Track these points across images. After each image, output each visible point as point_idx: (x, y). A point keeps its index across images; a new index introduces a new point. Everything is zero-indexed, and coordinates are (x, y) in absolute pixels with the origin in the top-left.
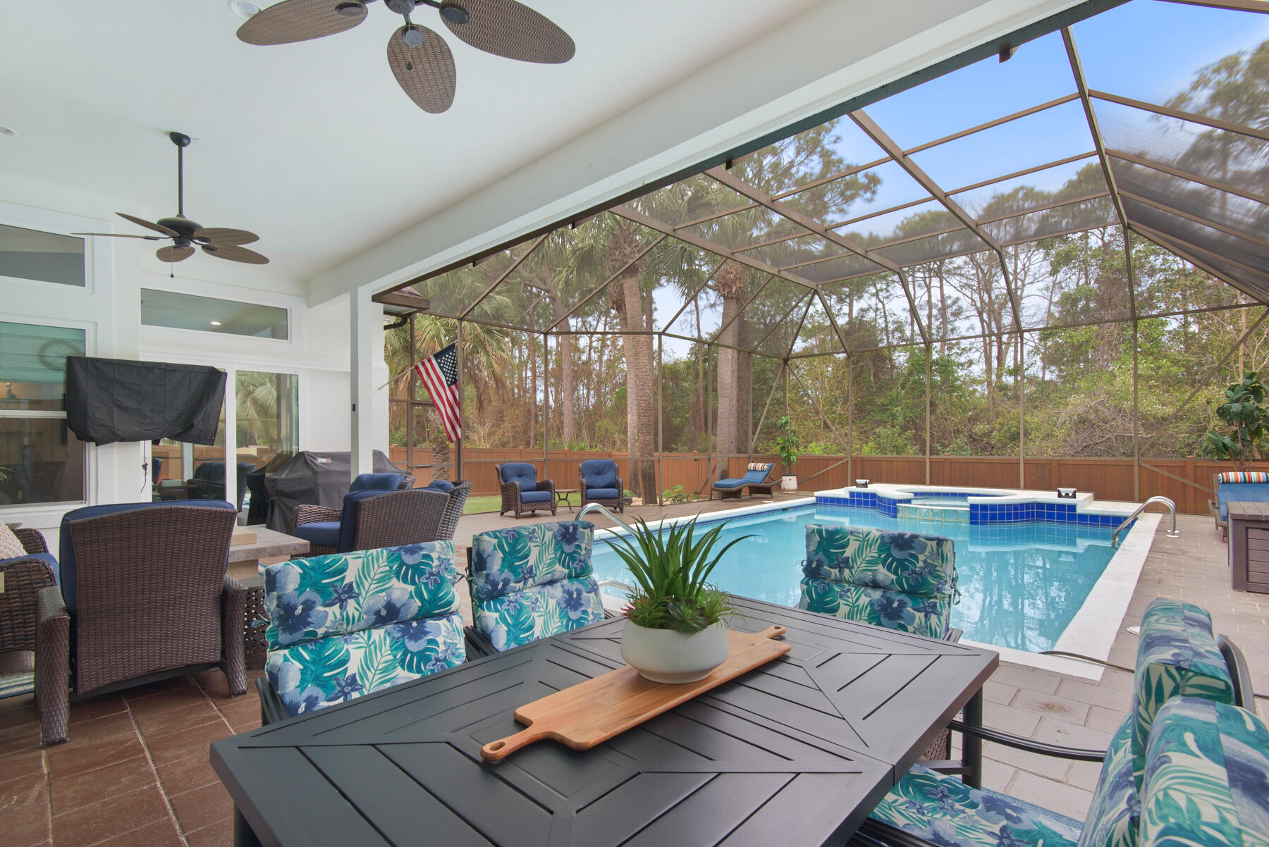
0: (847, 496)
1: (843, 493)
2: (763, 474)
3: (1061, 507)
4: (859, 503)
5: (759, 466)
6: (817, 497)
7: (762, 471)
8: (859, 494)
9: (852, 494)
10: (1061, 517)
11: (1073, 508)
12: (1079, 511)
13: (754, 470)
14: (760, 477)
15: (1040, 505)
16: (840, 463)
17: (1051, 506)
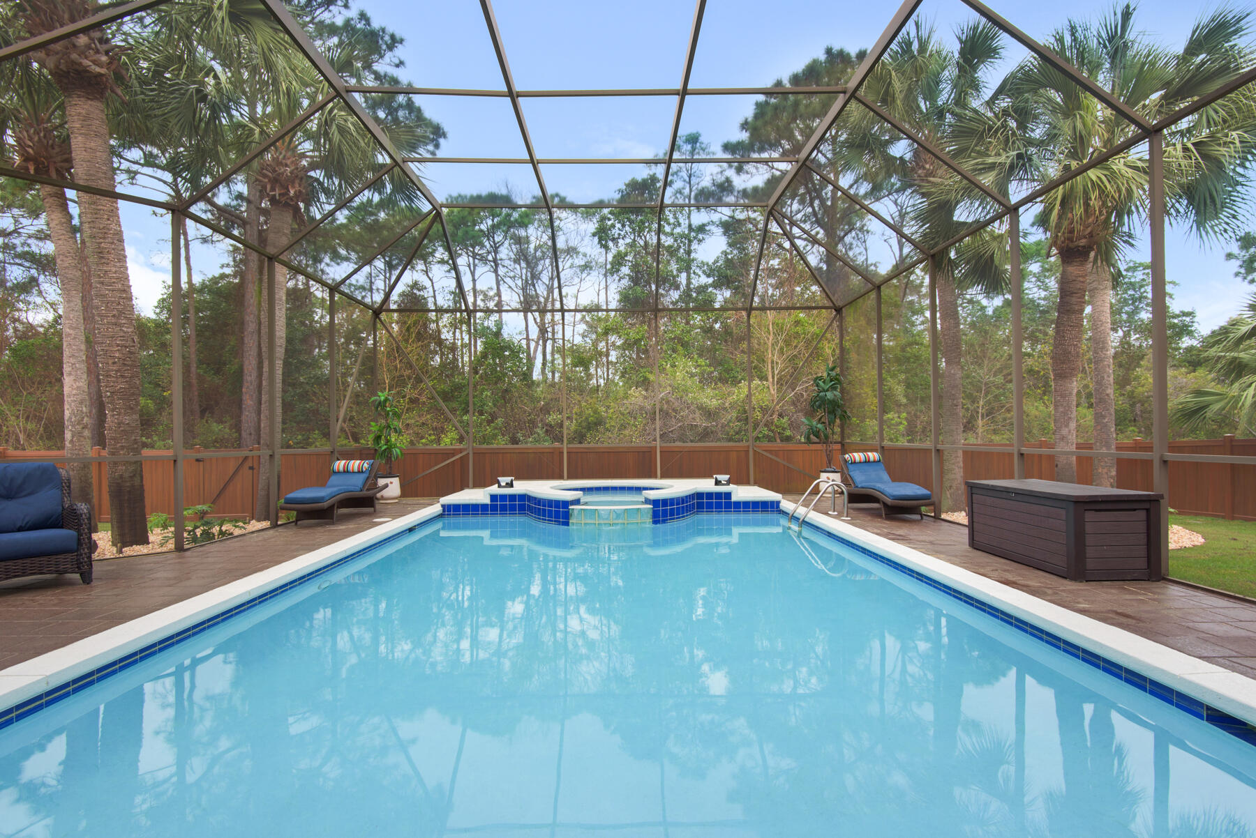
0: (487, 501)
1: (479, 496)
2: (363, 476)
3: (719, 495)
4: (503, 508)
5: (355, 464)
6: (443, 506)
7: (360, 472)
8: (503, 497)
9: (493, 497)
10: (719, 506)
11: (728, 495)
12: (734, 499)
13: (346, 472)
14: (358, 481)
15: (699, 495)
16: (457, 457)
17: (710, 495)
